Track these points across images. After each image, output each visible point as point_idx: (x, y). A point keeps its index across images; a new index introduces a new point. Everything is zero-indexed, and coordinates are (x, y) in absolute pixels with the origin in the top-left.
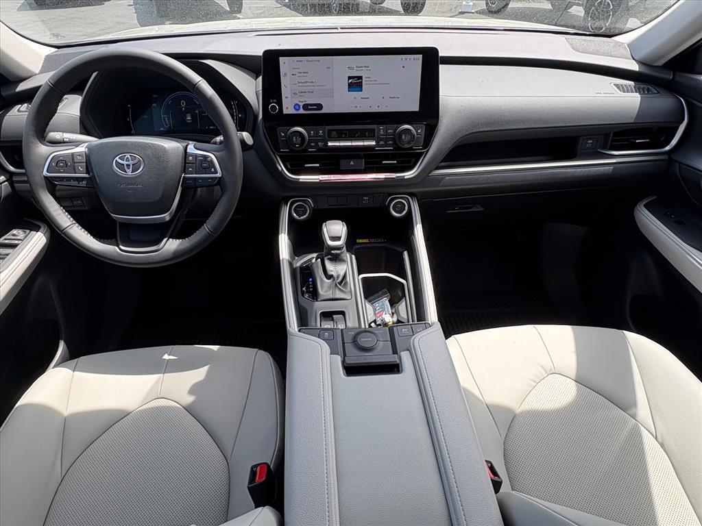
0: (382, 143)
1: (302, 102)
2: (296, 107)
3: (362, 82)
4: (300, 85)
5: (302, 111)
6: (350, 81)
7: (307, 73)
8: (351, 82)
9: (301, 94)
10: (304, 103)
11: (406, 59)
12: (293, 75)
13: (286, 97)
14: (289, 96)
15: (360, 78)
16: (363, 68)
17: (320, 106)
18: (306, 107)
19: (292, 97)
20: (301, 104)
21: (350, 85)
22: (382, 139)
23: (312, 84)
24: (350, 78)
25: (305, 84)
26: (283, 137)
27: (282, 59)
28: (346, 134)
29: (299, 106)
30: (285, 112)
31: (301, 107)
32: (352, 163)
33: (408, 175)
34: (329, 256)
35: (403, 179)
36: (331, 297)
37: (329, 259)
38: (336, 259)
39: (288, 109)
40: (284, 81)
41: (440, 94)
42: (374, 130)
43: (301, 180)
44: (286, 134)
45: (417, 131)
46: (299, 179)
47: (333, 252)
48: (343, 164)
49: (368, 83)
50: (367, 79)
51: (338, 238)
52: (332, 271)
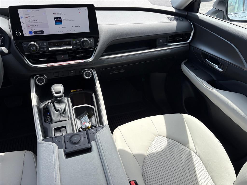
2: (30, 32)
4: (31, 22)
5: (33, 34)
7: (33, 16)
9: (32, 26)
10: (34, 31)
11: (80, 9)
12: (26, 17)
13: (24, 28)
14: (26, 28)
15: (60, 18)
16: (61, 14)
17: (42, 32)
18: (35, 32)
19: (27, 28)
21: (56, 22)
22: (75, 45)
23: (37, 22)
24: (55, 18)
25: (33, 22)
26: (25, 47)
27: (19, 11)
28: (57, 44)
30: (25, 35)
31: (33, 32)
32: (62, 57)
33: (89, 60)
34: (56, 101)
35: (87, 62)
38: (60, 102)
39: (26, 33)
40: (22, 21)
41: (98, 24)
42: (70, 41)
43: (38, 67)
44: (27, 45)
45: (90, 41)
48: (58, 57)
49: (64, 20)
50: (64, 19)
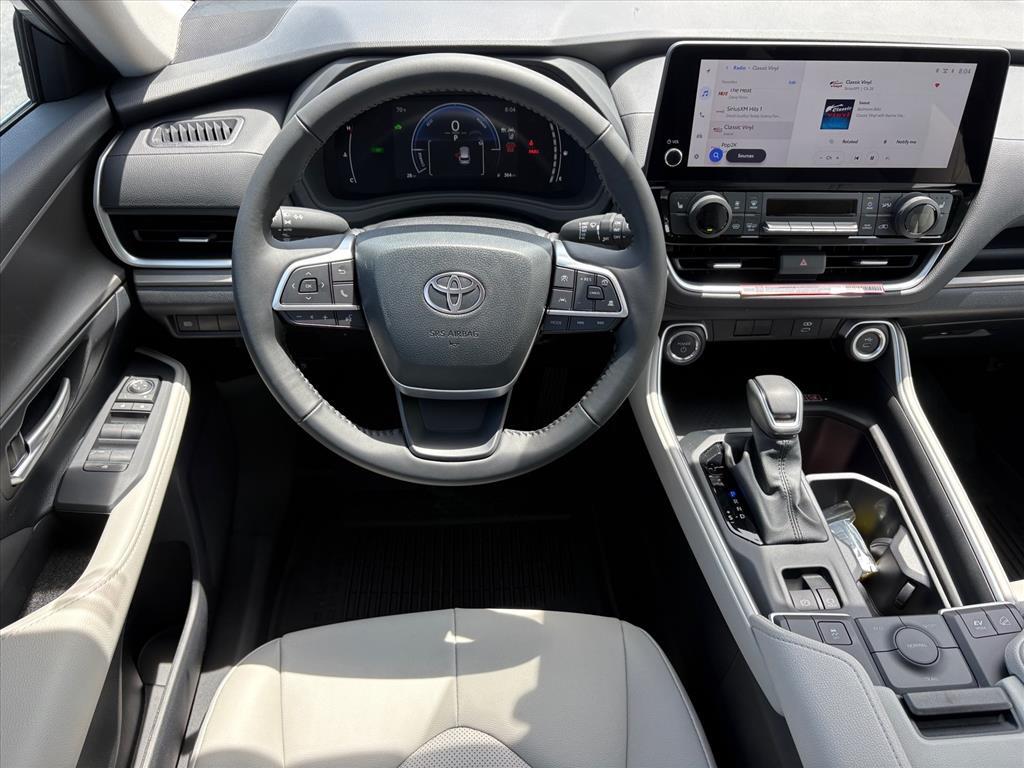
0: (867, 227)
1: (728, 146)
2: (715, 154)
3: (850, 112)
4: (732, 113)
5: (723, 163)
6: (829, 108)
7: (750, 91)
8: (829, 112)
9: (728, 131)
10: (731, 148)
11: (945, 71)
12: (722, 93)
13: (699, 136)
14: (705, 134)
15: (850, 103)
16: (860, 85)
17: (760, 155)
18: (733, 155)
19: (709, 137)
20: (725, 150)
21: (827, 117)
22: (868, 221)
23: (753, 113)
24: (829, 103)
25: (741, 113)
26: (680, 211)
27: (705, 64)
29: (720, 152)
30: (692, 163)
31: (725, 155)
32: (804, 263)
33: (908, 287)
34: (772, 451)
35: (896, 296)
36: (792, 536)
37: (772, 456)
39: (699, 156)
40: (701, 105)
41: (996, 135)
42: (856, 201)
43: (704, 294)
44: (689, 204)
46: (701, 292)
47: (780, 442)
48: (789, 263)
49: (863, 113)
50: (862, 106)
51: (793, 417)
52: (777, 479)
